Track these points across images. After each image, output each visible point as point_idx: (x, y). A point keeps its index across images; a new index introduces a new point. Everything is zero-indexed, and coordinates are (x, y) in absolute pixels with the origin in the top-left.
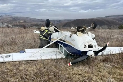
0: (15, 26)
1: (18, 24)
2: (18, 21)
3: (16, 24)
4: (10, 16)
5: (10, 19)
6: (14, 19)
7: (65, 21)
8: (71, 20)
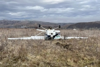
0: (31, 27)
1: (33, 26)
2: (33, 24)
3: (32, 26)
4: (28, 20)
5: (27, 22)
6: (31, 22)
7: (69, 24)
8: (74, 23)
